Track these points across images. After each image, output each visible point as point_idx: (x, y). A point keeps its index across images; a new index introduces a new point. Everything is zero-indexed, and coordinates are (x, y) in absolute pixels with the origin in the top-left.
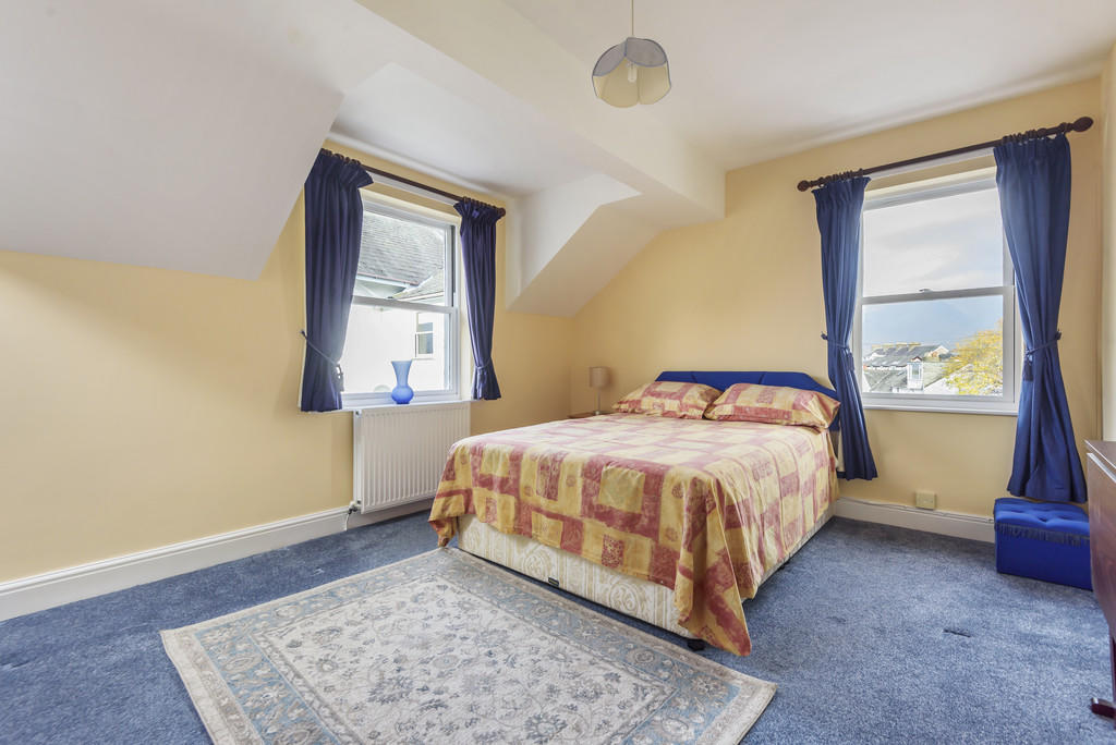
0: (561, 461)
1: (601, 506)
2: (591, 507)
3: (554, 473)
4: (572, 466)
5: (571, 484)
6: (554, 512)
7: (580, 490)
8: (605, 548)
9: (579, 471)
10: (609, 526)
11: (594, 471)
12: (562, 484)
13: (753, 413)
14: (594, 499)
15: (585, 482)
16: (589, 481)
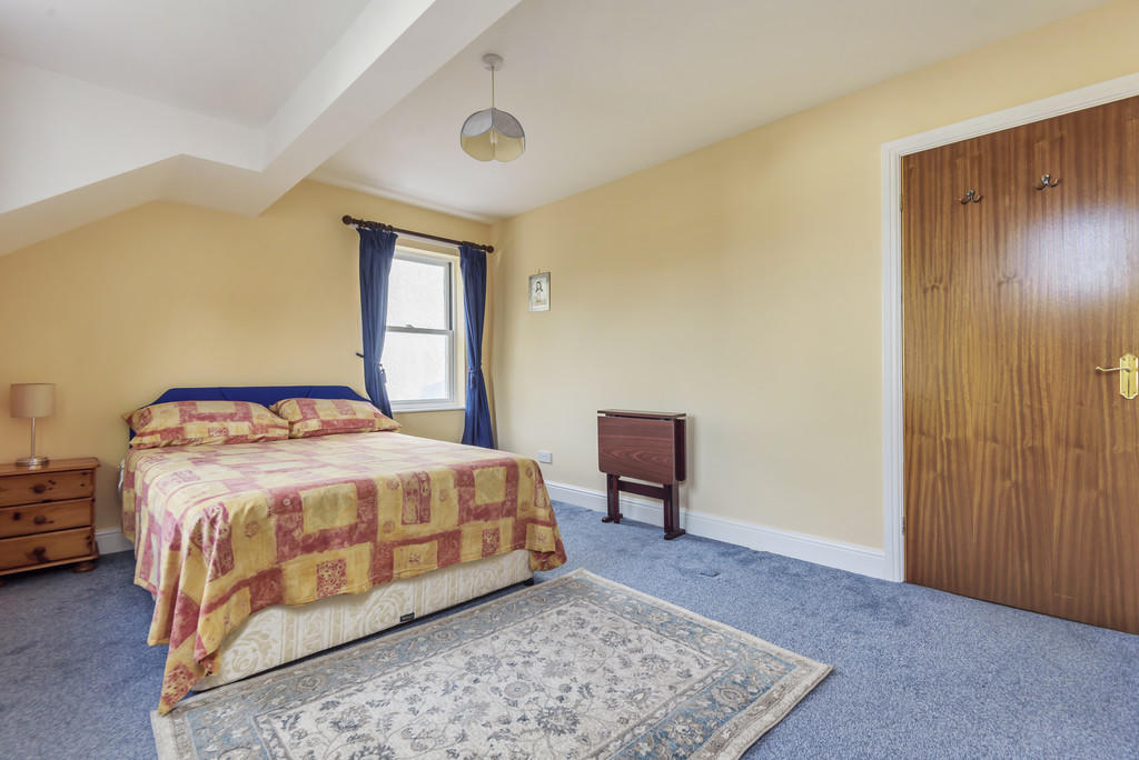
0: (428, 479)
1: (477, 507)
2: (469, 511)
3: (425, 494)
4: (443, 479)
5: (444, 497)
6: (428, 534)
7: (455, 501)
8: (484, 541)
9: (451, 483)
10: (486, 521)
11: (465, 478)
12: (435, 502)
13: (341, 425)
14: (471, 503)
15: (459, 491)
16: (463, 489)
